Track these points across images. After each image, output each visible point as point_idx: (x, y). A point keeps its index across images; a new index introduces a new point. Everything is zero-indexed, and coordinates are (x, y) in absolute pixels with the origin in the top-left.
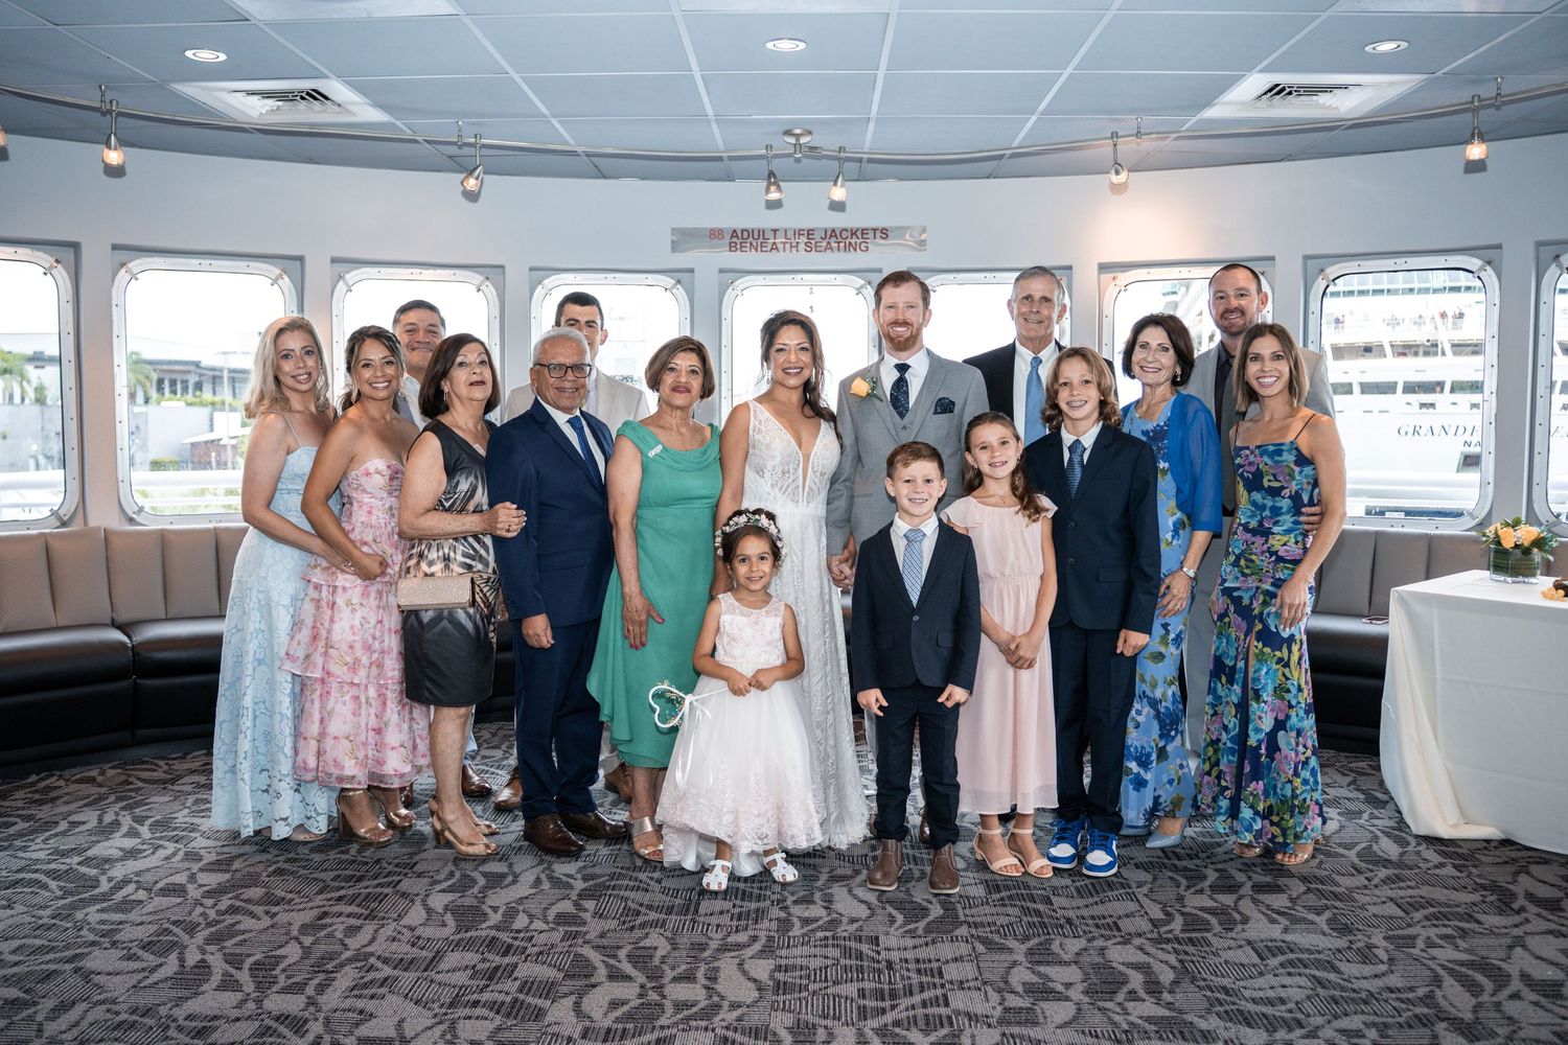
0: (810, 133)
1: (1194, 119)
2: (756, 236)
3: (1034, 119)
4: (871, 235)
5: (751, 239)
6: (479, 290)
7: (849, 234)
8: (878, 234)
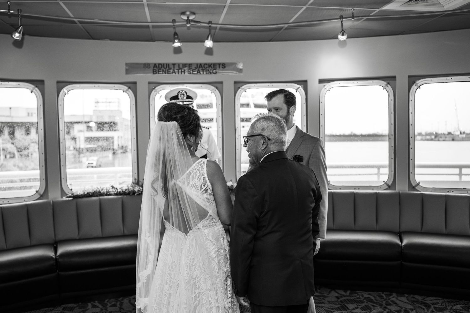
0: (194, 14)
1: (378, 10)
2: (165, 67)
3: (305, 8)
4: (218, 66)
5: (163, 68)
6: (32, 92)
7: (208, 66)
8: (221, 66)
